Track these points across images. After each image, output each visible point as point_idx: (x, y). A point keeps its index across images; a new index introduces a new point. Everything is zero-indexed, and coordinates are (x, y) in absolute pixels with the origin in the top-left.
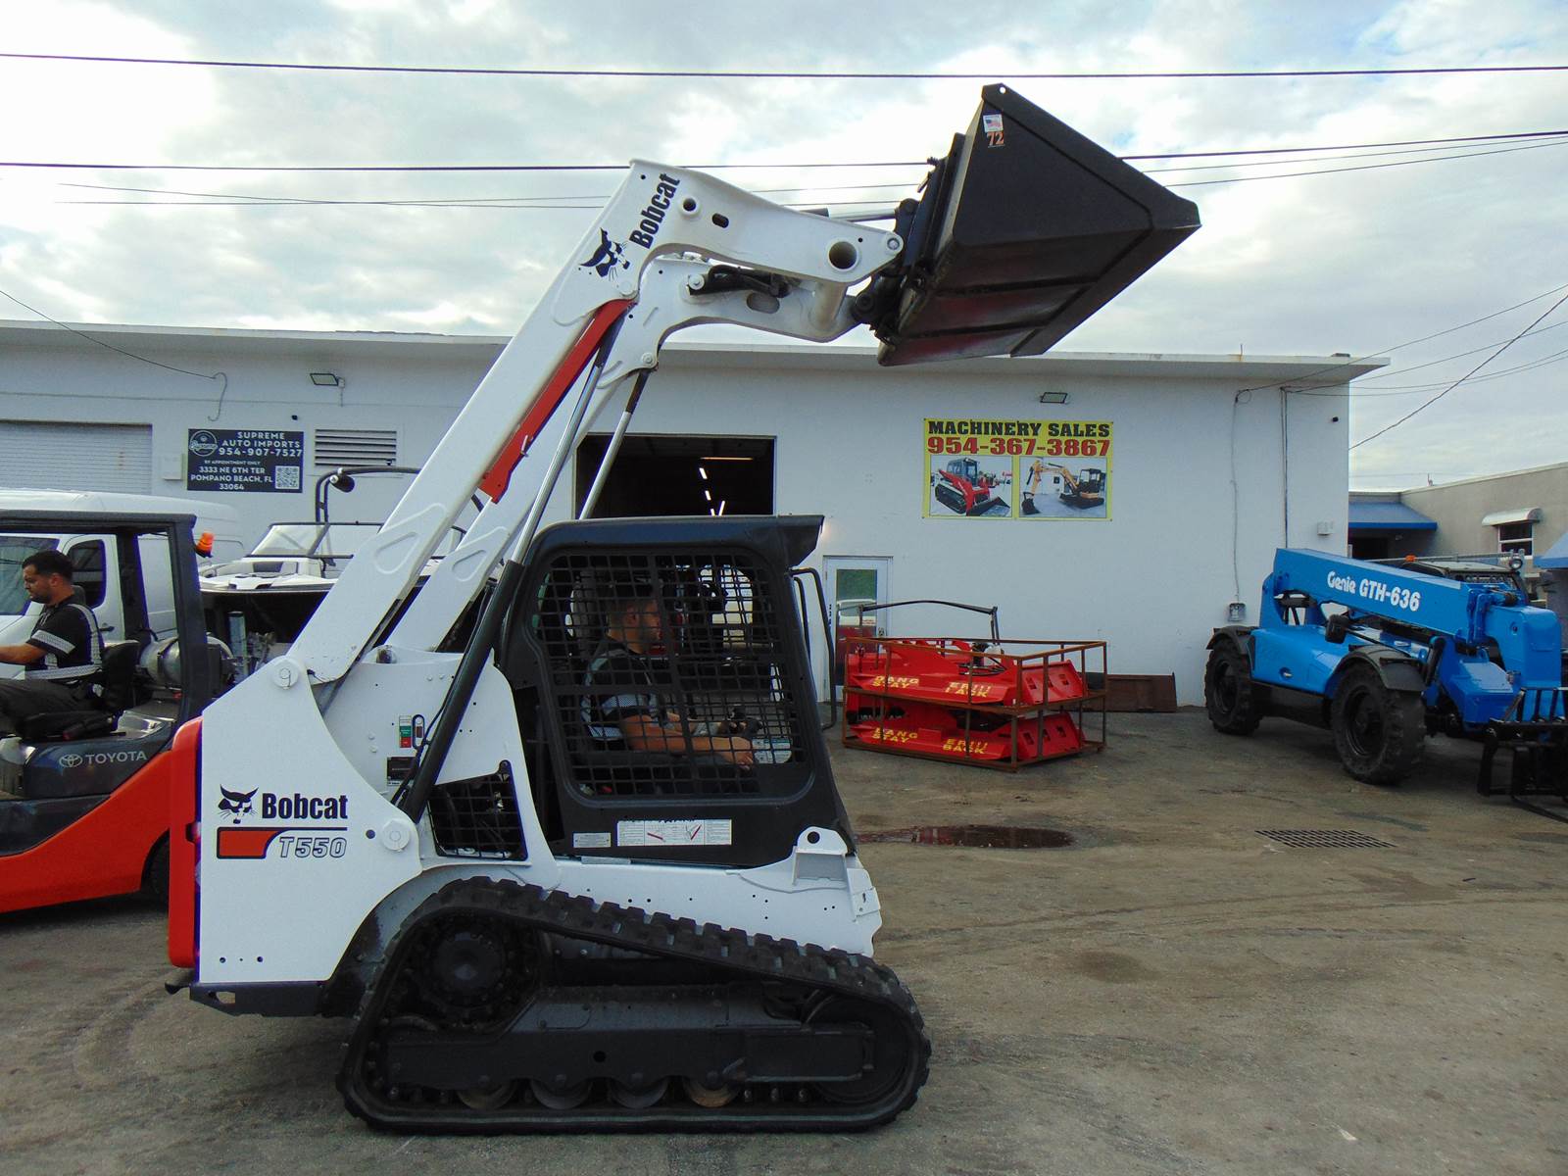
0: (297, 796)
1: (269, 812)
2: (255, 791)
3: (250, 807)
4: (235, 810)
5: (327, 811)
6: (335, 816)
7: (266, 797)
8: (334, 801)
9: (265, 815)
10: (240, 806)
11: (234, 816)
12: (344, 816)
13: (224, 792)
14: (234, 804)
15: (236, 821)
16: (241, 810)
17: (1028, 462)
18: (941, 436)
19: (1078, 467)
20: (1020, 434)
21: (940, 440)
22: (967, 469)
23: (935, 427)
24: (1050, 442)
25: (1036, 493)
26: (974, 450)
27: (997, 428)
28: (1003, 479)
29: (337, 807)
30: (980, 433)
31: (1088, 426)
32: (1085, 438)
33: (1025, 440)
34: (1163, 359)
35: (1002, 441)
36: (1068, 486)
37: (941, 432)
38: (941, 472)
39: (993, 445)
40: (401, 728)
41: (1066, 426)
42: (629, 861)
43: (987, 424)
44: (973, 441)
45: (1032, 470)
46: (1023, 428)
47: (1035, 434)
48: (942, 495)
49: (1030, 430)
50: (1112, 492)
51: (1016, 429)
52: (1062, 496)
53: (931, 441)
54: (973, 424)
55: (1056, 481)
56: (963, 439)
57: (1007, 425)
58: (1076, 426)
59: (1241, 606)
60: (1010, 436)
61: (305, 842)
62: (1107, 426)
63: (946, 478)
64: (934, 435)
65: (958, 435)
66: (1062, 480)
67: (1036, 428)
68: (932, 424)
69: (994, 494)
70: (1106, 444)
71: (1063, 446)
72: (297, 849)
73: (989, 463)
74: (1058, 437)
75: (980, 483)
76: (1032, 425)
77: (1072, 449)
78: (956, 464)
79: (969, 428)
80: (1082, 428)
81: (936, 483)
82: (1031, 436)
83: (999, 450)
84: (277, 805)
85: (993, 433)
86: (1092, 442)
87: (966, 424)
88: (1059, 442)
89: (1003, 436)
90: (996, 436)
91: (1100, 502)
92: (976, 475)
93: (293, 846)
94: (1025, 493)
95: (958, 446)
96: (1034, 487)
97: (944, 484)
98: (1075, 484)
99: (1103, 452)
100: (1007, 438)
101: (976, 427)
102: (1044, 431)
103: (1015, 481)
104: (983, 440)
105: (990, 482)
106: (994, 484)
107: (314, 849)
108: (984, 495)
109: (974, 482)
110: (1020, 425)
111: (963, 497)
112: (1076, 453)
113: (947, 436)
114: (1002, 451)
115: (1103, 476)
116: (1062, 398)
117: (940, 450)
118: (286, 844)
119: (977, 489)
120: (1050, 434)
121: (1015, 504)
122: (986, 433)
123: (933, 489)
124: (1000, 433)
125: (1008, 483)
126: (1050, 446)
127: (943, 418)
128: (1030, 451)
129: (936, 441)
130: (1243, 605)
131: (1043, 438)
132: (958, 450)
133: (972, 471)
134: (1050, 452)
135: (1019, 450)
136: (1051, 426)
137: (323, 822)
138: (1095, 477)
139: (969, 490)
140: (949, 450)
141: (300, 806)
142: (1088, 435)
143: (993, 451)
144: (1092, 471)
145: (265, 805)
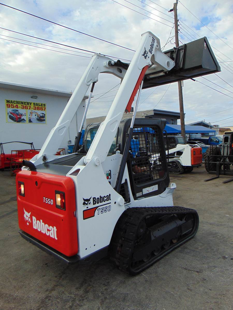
0: (100, 196)
1: (95, 203)
2: (91, 198)
3: (90, 203)
4: (87, 204)
5: (107, 199)
6: (108, 200)
7: (93, 198)
8: (108, 196)
9: (94, 204)
10: (88, 203)
11: (87, 206)
12: (110, 200)
13: (84, 199)
14: (86, 202)
15: (87, 208)
16: (88, 204)
17: (30, 111)
18: (9, 104)
19: (40, 112)
20: (27, 105)
21: (9, 105)
22: (16, 112)
23: (8, 101)
24: (34, 107)
25: (32, 118)
26: (17, 108)
27: (22, 103)
28: (24, 114)
29: (108, 197)
30: (18, 104)
31: (41, 104)
32: (41, 107)
33: (29, 106)
34: (58, 92)
35: (24, 106)
36: (38, 116)
37: (9, 103)
38: (10, 112)
39: (22, 107)
40: (107, 174)
41: (37, 104)
42: (144, 197)
43: (20, 102)
44: (17, 106)
45: (30, 113)
46: (28, 103)
47: (31, 105)
48: (11, 117)
49: (29, 104)
50: (47, 118)
51: (26, 103)
52: (37, 119)
53: (7, 105)
54: (17, 101)
55: (36, 115)
56: (15, 105)
57: (24, 102)
58: (39, 104)
59: (70, 141)
60: (26, 105)
61: (103, 209)
62: (45, 104)
63: (11, 113)
64: (8, 103)
65: (13, 104)
66: (37, 115)
67: (31, 103)
68: (7, 101)
69: (22, 118)
70: (45, 108)
71: (37, 108)
72: (101, 211)
73: (21, 111)
74: (35, 106)
75: (19, 115)
76: (30, 103)
77: (38, 109)
78: (13, 110)
79: (16, 102)
80: (40, 104)
81: (9, 114)
82: (30, 105)
83: (23, 108)
84: (96, 200)
85: (21, 104)
86: (43, 108)
87: (15, 102)
88: (36, 107)
89: (24, 105)
90: (22, 105)
91: (44, 120)
92: (18, 113)
93: (100, 211)
94: (29, 118)
95: (14, 106)
96: (31, 116)
97: (11, 115)
98: (39, 116)
99: (45, 110)
100: (25, 105)
101: (18, 102)
102: (32, 104)
103: (27, 115)
104: (19, 105)
105: (21, 115)
106: (22, 115)
107: (105, 210)
108: (20, 118)
109: (18, 114)
110: (27, 103)
111: (15, 118)
112: (39, 110)
113: (11, 104)
114: (24, 108)
115: (45, 115)
116: (36, 97)
117: (9, 107)
118: (99, 210)
119: (18, 116)
120: (34, 105)
121: (27, 120)
122: (20, 104)
123: (8, 116)
124: (23, 104)
125: (25, 115)
126: (34, 108)
127: (10, 99)
128: (30, 109)
129: (8, 105)
130: (71, 141)
131: (32, 106)
132: (14, 107)
133: (17, 112)
134: (34, 109)
135: (27, 108)
136: (34, 103)
137: (106, 202)
138: (43, 115)
139: (17, 117)
140: (12, 107)
141: (101, 199)
142: (41, 106)
143: (22, 108)
144: (43, 114)
145: (94, 201)
